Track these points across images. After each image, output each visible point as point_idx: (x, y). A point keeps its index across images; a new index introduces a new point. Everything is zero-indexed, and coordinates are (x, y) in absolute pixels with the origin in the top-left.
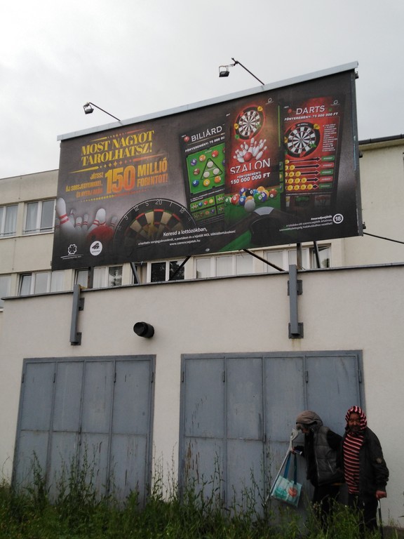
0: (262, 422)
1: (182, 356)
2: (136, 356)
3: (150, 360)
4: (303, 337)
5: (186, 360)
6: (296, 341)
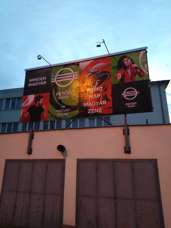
2: (57, 159)
3: (63, 161)
4: (130, 153)
5: (79, 161)
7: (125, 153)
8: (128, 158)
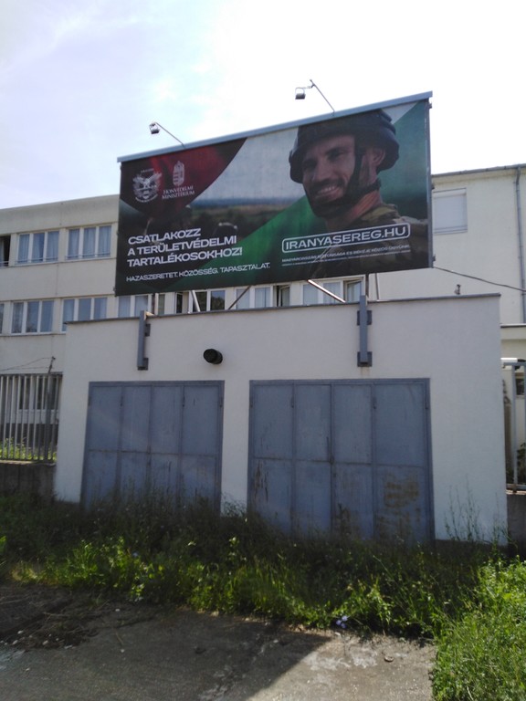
0: (331, 445)
1: (251, 382)
2: (205, 382)
3: (219, 385)
4: (371, 365)
5: (255, 386)
6: (365, 369)
7: (359, 366)
8: (365, 377)
